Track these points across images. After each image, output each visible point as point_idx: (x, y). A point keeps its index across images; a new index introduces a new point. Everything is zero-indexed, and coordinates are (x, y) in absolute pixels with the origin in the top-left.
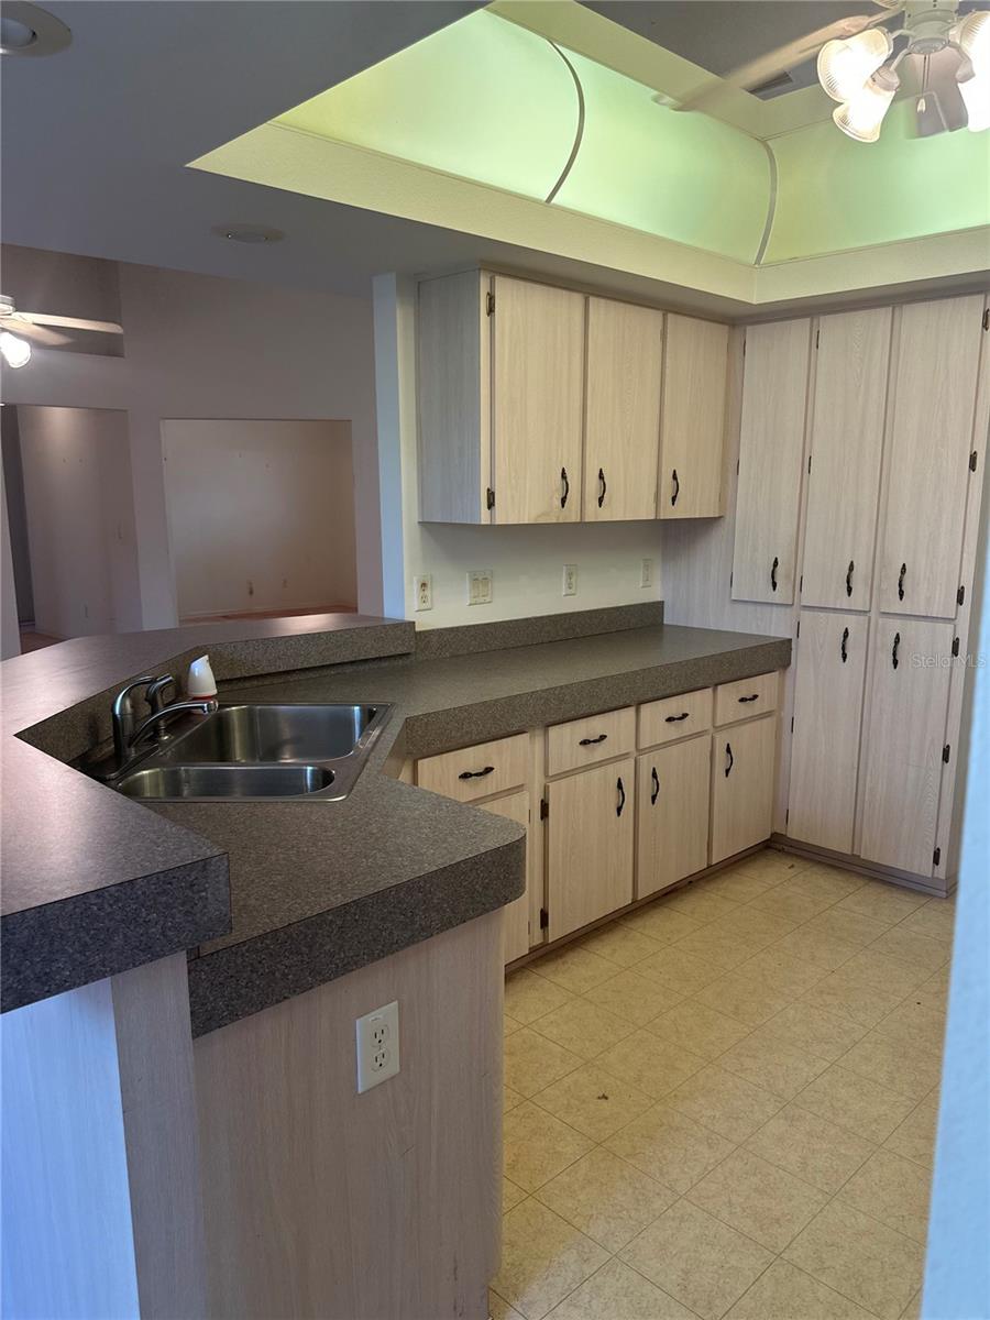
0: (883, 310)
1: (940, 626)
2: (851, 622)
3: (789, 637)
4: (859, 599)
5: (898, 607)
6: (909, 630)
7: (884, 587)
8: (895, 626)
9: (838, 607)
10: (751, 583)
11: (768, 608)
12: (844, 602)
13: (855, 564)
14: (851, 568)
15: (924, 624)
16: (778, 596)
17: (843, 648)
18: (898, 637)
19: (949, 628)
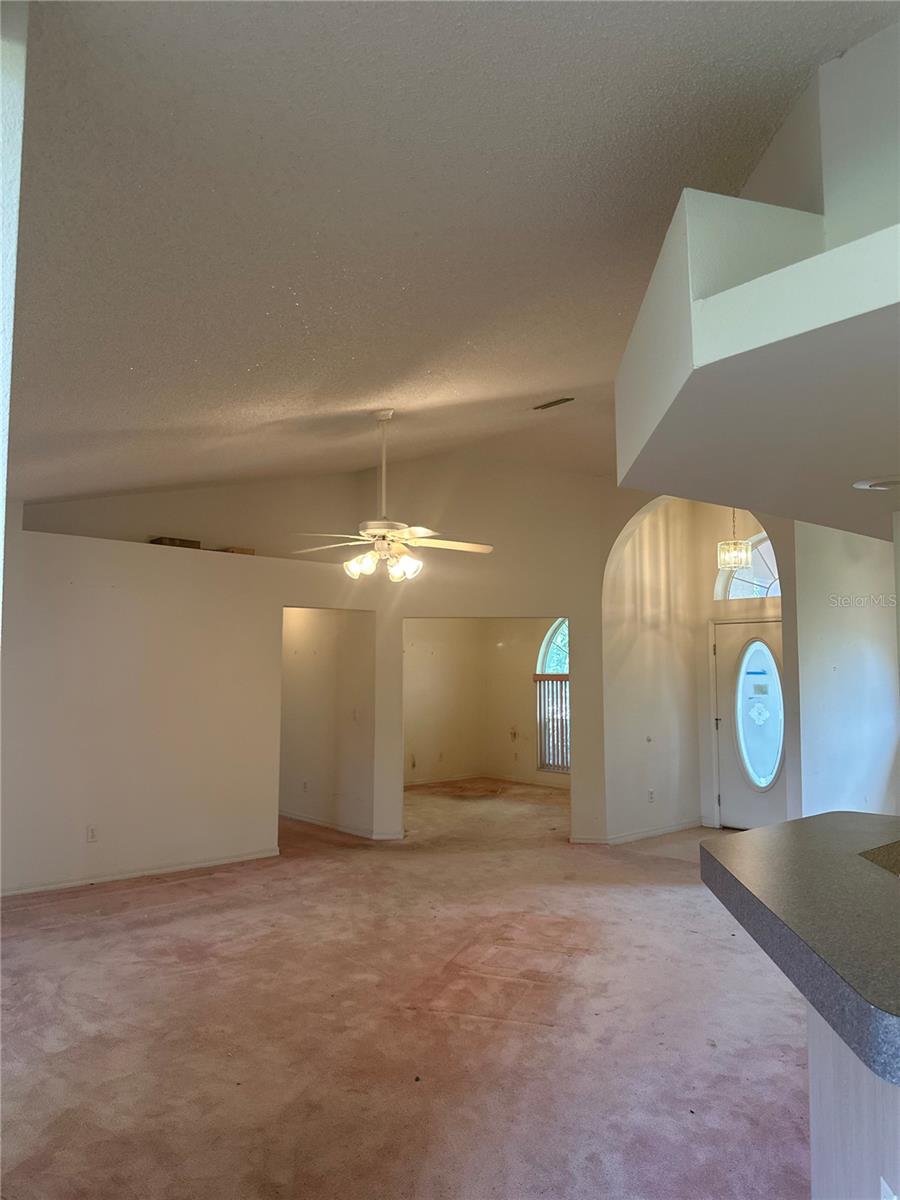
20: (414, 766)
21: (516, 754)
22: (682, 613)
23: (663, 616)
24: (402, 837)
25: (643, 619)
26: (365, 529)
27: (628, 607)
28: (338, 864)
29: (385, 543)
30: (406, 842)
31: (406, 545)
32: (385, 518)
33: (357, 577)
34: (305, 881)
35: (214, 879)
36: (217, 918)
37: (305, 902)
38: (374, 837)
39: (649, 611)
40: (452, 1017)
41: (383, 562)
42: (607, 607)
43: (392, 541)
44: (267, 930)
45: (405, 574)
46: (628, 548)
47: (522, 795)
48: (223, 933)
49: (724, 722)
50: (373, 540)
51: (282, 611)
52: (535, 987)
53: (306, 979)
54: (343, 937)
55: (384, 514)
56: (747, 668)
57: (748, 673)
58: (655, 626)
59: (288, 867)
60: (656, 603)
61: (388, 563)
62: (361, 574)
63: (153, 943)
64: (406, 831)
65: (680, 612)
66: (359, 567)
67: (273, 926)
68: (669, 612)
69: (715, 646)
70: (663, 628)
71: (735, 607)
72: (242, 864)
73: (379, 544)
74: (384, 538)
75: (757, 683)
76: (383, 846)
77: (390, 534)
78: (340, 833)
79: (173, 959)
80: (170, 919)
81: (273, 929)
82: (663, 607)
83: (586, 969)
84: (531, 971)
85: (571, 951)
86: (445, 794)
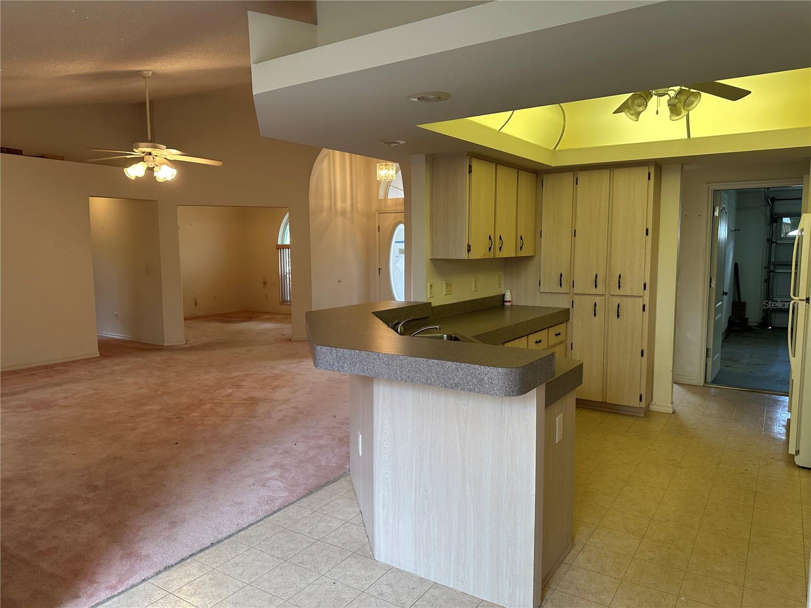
0: (606, 171)
1: (637, 299)
2: (597, 300)
3: (568, 307)
4: (601, 289)
5: (618, 292)
6: (624, 302)
7: (611, 284)
8: (617, 300)
9: (591, 293)
10: (549, 284)
11: (558, 295)
12: (594, 291)
13: (598, 275)
14: (596, 276)
15: (630, 299)
16: (562, 290)
17: (595, 311)
18: (619, 305)
19: (641, 300)
20: (196, 304)
21: (266, 295)
22: (360, 206)
23: (349, 208)
24: (184, 343)
25: (336, 210)
26: (137, 148)
27: (326, 202)
28: (139, 359)
29: (151, 157)
30: (187, 346)
31: (165, 158)
32: (151, 142)
33: (134, 179)
34: (116, 368)
35: (55, 370)
36: (58, 389)
37: (117, 378)
38: (165, 345)
39: (339, 205)
40: (200, 419)
41: (150, 170)
42: (312, 202)
43: (156, 156)
44: (92, 392)
45: (165, 178)
46: (325, 163)
47: (269, 319)
48: (62, 395)
49: (383, 271)
50: (143, 155)
51: (88, 199)
52: (250, 404)
53: (116, 411)
54: (141, 391)
55: (149, 138)
56: (396, 239)
57: (396, 242)
58: (344, 213)
59: (107, 362)
60: (344, 200)
61: (154, 169)
62: (136, 177)
63: (14, 403)
64: (186, 341)
65: (359, 205)
66: (135, 171)
67: (95, 390)
68: (352, 206)
69: (379, 226)
70: (349, 215)
71: (390, 203)
72: (74, 362)
73: (147, 157)
74: (150, 154)
75: (400, 248)
76: (171, 349)
77: (154, 152)
78: (142, 343)
79: (29, 409)
80: (25, 391)
81: (95, 391)
82: (349, 203)
83: (281, 394)
84: (249, 397)
85: (274, 388)
86: (218, 321)
